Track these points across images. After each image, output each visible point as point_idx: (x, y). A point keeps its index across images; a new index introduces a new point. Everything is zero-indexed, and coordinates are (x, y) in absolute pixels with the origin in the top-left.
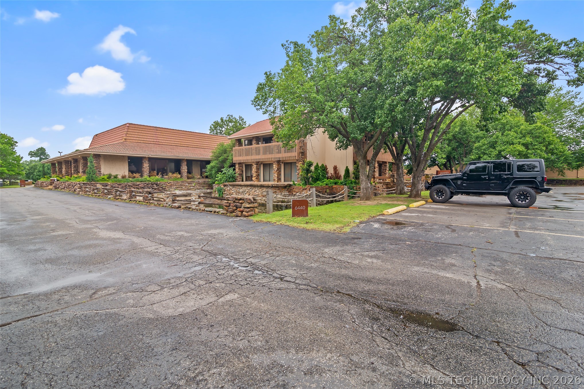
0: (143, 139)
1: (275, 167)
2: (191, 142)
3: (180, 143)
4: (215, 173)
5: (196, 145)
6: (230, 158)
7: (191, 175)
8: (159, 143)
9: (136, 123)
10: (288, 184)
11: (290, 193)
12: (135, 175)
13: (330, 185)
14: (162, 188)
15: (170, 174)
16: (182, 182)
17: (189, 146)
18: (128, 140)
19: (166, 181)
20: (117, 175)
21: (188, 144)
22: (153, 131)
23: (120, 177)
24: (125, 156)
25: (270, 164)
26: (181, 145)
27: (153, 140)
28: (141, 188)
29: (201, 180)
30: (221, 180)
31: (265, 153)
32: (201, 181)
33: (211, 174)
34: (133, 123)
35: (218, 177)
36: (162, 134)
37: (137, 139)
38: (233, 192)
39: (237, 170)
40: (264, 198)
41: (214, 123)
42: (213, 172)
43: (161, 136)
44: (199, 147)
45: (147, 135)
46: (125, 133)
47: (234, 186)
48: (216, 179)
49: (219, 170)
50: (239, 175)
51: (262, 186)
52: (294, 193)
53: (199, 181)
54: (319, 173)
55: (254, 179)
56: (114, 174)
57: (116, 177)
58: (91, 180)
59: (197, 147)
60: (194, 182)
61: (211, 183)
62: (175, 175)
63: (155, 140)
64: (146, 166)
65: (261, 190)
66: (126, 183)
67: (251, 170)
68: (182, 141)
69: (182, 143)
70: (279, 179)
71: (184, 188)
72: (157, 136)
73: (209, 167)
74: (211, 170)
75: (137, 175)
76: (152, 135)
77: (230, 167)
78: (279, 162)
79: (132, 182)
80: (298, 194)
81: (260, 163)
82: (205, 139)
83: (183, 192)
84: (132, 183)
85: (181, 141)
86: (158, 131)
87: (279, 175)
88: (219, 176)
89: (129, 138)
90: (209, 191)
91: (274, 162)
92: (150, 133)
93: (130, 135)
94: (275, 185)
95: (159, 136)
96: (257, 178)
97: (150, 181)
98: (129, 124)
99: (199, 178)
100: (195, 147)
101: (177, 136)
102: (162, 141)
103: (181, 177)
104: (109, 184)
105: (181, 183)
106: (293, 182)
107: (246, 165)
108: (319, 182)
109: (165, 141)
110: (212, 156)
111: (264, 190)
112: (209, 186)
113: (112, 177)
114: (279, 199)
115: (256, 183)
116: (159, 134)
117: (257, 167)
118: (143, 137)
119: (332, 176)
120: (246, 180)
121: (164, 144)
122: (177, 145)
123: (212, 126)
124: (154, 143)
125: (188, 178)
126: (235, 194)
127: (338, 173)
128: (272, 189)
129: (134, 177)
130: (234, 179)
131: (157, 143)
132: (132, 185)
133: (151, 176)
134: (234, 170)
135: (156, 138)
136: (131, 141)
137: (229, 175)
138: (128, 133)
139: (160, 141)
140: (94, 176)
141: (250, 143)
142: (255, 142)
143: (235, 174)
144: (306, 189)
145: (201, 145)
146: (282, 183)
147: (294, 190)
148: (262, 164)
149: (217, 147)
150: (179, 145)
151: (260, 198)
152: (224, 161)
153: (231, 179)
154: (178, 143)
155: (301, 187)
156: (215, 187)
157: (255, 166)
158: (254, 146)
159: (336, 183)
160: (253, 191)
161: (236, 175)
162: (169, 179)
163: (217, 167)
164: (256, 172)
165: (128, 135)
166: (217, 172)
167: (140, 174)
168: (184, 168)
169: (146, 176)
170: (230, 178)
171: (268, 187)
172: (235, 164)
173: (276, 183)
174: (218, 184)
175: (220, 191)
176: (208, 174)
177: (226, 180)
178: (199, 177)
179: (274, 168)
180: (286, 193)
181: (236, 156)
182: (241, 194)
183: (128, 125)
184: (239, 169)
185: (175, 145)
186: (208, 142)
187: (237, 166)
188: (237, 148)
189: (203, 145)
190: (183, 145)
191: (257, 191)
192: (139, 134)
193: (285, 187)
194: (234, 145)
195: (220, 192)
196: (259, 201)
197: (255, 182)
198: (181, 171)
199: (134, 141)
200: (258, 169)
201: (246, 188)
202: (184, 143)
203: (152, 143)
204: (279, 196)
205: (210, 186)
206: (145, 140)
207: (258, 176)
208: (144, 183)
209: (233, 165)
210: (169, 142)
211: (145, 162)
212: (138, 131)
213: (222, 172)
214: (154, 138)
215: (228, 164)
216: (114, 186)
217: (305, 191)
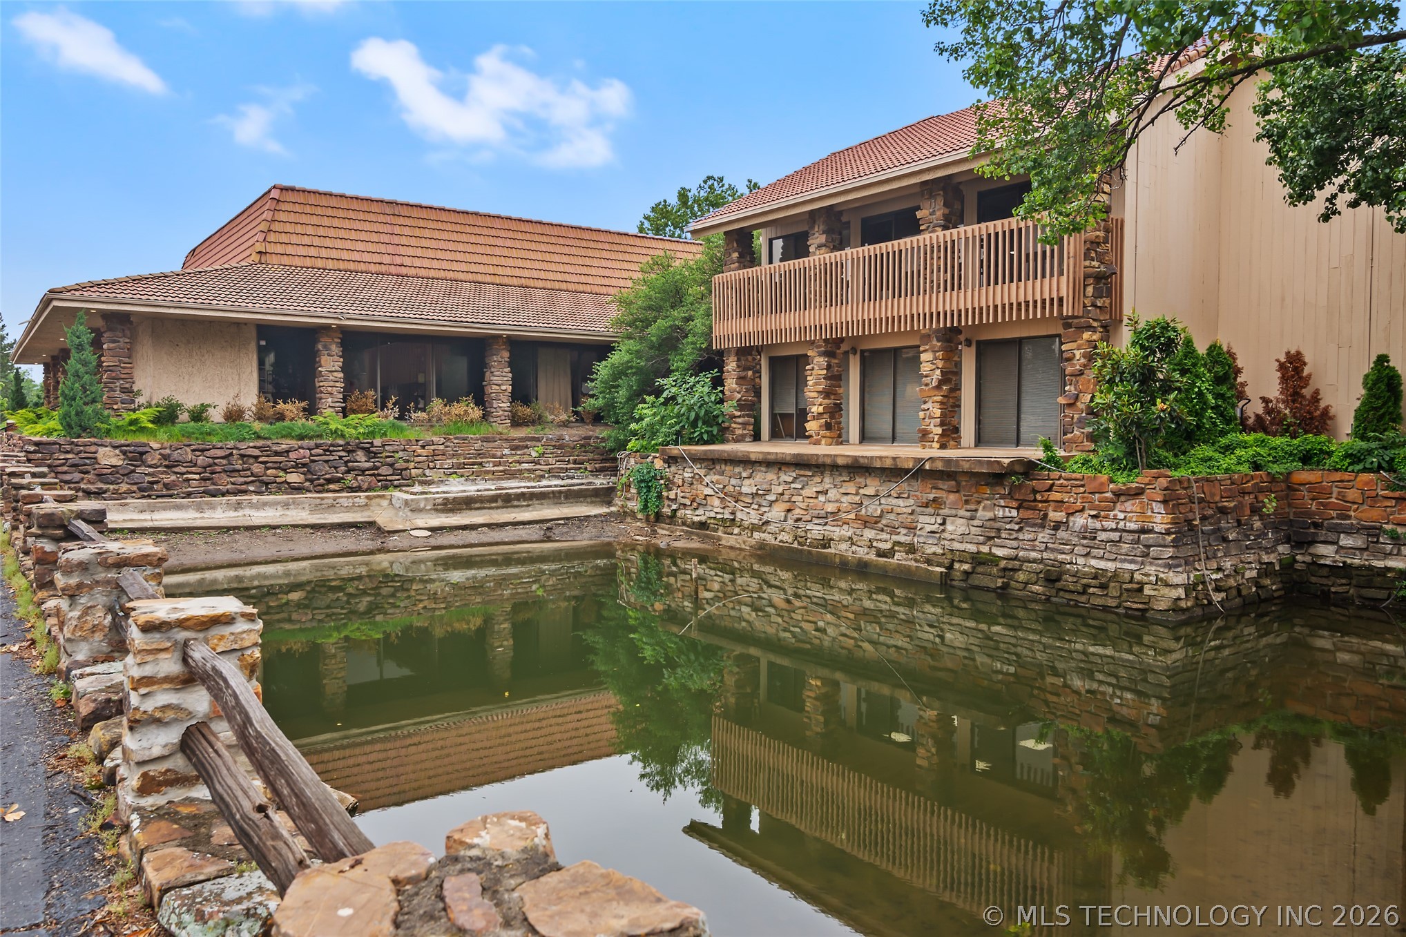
0: (334, 254)
1: (930, 363)
2: (537, 265)
3: (491, 270)
4: (630, 399)
5: (559, 277)
6: (698, 324)
7: (528, 411)
8: (404, 271)
9: (308, 187)
10: (1020, 462)
11: (1025, 514)
12: (281, 406)
13: (1276, 468)
14: (392, 465)
15: (437, 405)
16: (486, 440)
17: (532, 283)
18: (275, 259)
19: (412, 434)
20: (204, 408)
21: (526, 273)
22: (381, 218)
23: (216, 416)
24: (246, 323)
25: (896, 351)
26: (497, 280)
27: (376, 258)
28: (296, 466)
29: (574, 432)
30: (654, 434)
31: (873, 293)
32: (571, 435)
33: (611, 405)
34: (298, 186)
35: (641, 419)
36: (417, 232)
37: (313, 252)
38: (708, 491)
39: (731, 383)
40: (869, 534)
41: (653, 209)
42: (622, 395)
43: (413, 242)
44: (571, 286)
45: (353, 235)
46: (264, 226)
47: (712, 462)
48: (633, 426)
49: (647, 387)
50: (740, 407)
51: (857, 469)
52: (1059, 516)
53: (560, 438)
54: (1200, 394)
55: (812, 426)
56: (190, 401)
57: (198, 415)
58: (76, 429)
59: (564, 286)
60: (538, 440)
61: (610, 444)
62: (457, 409)
63: (387, 259)
64: (330, 365)
65: (851, 488)
66: (231, 444)
67: (801, 382)
68: (503, 261)
69: (500, 271)
70: (951, 433)
71: (490, 467)
72: (396, 240)
73: (603, 370)
74: (611, 386)
75: (291, 408)
76: (375, 237)
77: (700, 367)
78: (951, 337)
79: (259, 437)
80: (1079, 521)
81: (844, 347)
82: (597, 254)
83: (482, 485)
84: (260, 443)
85: (495, 261)
86: (401, 221)
87: (951, 407)
88: (647, 411)
89: (279, 249)
90: (600, 482)
91: (926, 338)
92: (367, 226)
93: (284, 238)
94: (939, 466)
95: (404, 241)
96: (828, 426)
97: (343, 436)
98: (283, 189)
99: (565, 424)
100: (557, 285)
101: (481, 240)
102: (417, 262)
103: (485, 416)
104: (155, 445)
105: (477, 446)
106: (1048, 448)
107: (773, 361)
108: (1204, 450)
109: (426, 263)
110: (620, 322)
111: (870, 491)
112: (602, 461)
113: (184, 417)
114: (956, 546)
115: (824, 450)
116: (407, 231)
117: (829, 367)
118: (339, 244)
119: (1269, 411)
120: (775, 435)
121: (422, 273)
122: (480, 278)
123: (647, 224)
124: (383, 268)
125: (517, 422)
126: (717, 502)
127: (1316, 398)
128: (916, 484)
129: (281, 417)
130: (715, 430)
131: (393, 270)
132: (257, 452)
133: (354, 412)
134: (718, 382)
135: (391, 249)
136: (285, 260)
137: (690, 409)
138: (276, 226)
139: (407, 261)
140: (89, 409)
141: (796, 247)
142: (822, 239)
143: (721, 401)
144: (1139, 493)
145: (583, 279)
146: (967, 452)
147: (1055, 496)
148: (854, 351)
149: (640, 276)
150: (488, 279)
151: (846, 532)
152: (670, 342)
153: (701, 428)
154: (482, 269)
155: (1104, 477)
156: (630, 465)
157: (822, 361)
158: (819, 257)
159: (1307, 458)
160: (810, 491)
161: (728, 408)
162: (430, 424)
163: (639, 371)
164: (827, 394)
165: (271, 237)
166: (636, 396)
167: (304, 404)
168: (500, 380)
169: (329, 416)
170: (694, 424)
171: (893, 472)
172: (721, 353)
173: (934, 451)
174: (642, 453)
175: (647, 483)
176: (600, 402)
177: (678, 433)
178: (564, 417)
179: (925, 368)
180: (1000, 513)
181: (725, 317)
182: (749, 505)
183: (275, 194)
184: (741, 380)
185: (470, 277)
186: (609, 264)
187: (731, 365)
188: (735, 275)
189: (590, 280)
190: (506, 280)
191: (833, 494)
192: (321, 232)
193: (996, 477)
194: (719, 265)
195: (649, 488)
196: (844, 546)
197: (817, 443)
198: (488, 390)
199: (298, 261)
200: (836, 378)
201: (771, 476)
202: (509, 272)
203: (373, 268)
204: (956, 527)
205: (608, 461)
206: (345, 255)
207: (835, 411)
208: (312, 443)
209: (711, 362)
210: (445, 265)
211: (326, 347)
212: (315, 220)
213: (658, 392)
214: (382, 248)
215: (688, 353)
216: (176, 455)
217: (1129, 505)
